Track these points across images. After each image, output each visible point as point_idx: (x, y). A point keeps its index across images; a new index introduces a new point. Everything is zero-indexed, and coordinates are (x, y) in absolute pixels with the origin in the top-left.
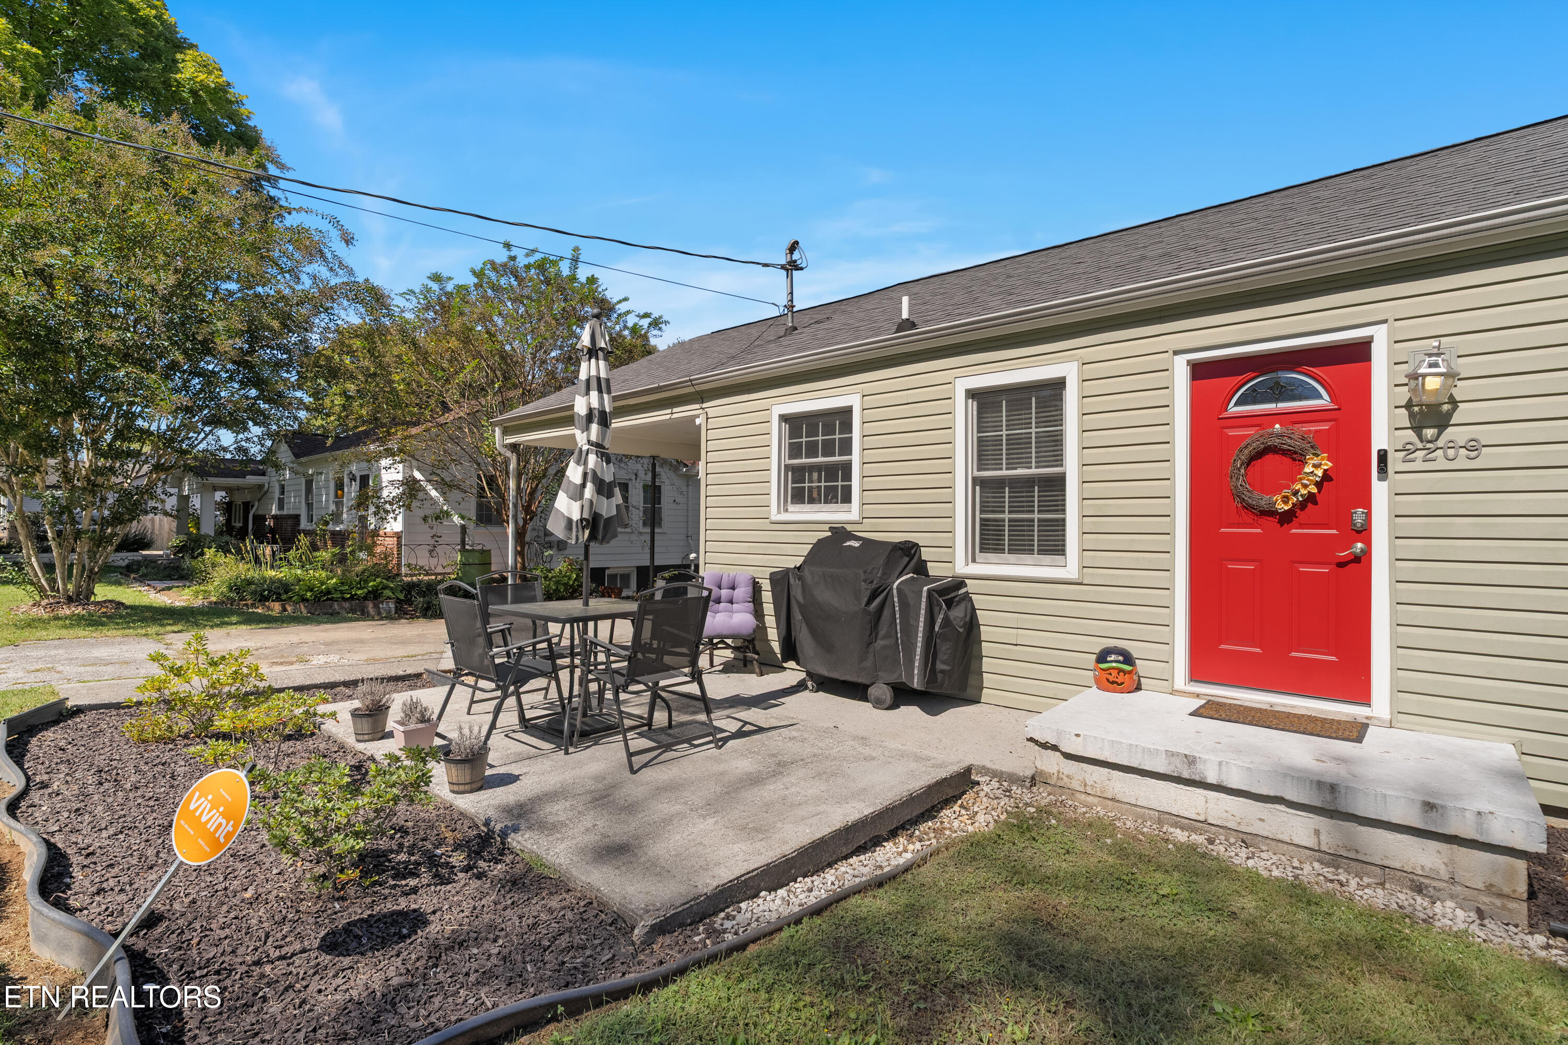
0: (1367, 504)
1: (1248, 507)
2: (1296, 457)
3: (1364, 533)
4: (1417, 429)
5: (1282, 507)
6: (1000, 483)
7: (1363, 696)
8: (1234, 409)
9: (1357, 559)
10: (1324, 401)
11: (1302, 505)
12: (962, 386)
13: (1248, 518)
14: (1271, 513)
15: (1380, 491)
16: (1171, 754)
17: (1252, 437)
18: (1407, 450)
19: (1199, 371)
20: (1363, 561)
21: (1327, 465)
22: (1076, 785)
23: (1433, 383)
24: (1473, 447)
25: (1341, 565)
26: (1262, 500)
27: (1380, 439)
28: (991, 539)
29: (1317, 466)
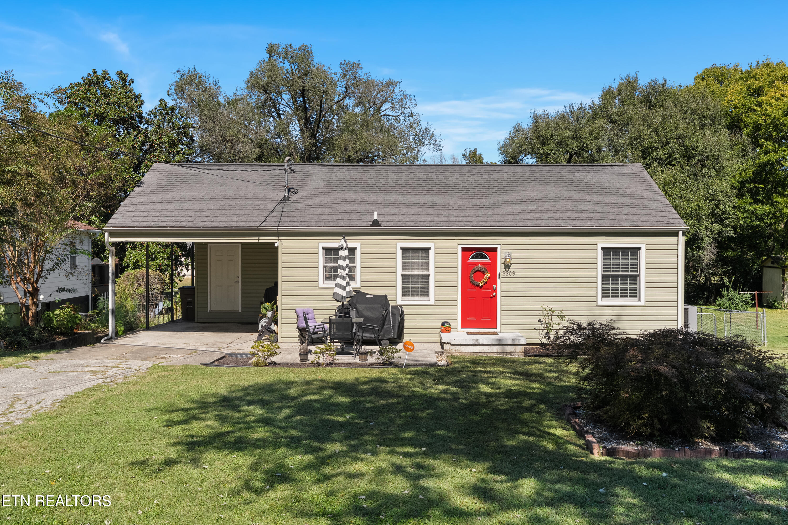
0: (496, 284)
1: (474, 285)
2: (484, 273)
3: (495, 291)
4: (505, 268)
5: (481, 285)
6: (409, 276)
7: (495, 327)
8: (470, 260)
9: (494, 296)
10: (488, 260)
11: (484, 284)
12: (399, 246)
13: (473, 287)
14: (478, 286)
15: (499, 281)
16: (473, 340)
17: (475, 268)
18: (503, 273)
19: (464, 250)
20: (495, 297)
21: (489, 275)
22: (453, 351)
23: (508, 260)
24: (514, 273)
25: (491, 298)
26: (477, 283)
27: (499, 271)
28: (406, 293)
29: (487, 275)
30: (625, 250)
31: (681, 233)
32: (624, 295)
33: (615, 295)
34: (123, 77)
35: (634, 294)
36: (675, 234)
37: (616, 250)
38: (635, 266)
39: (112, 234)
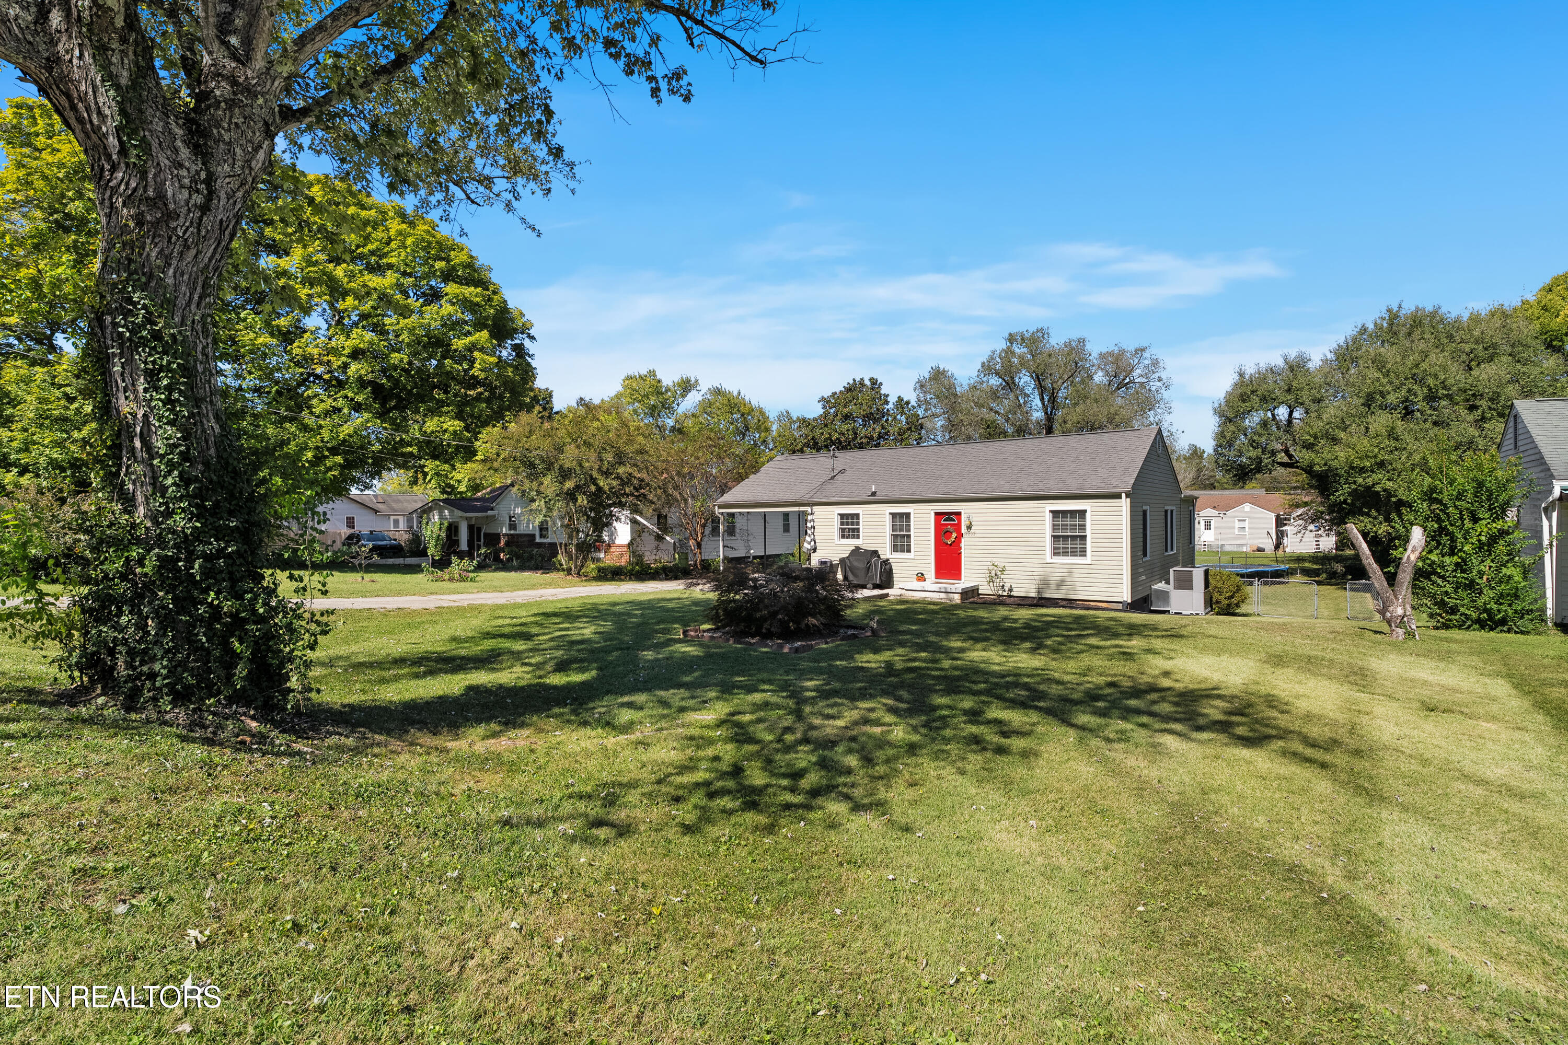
0: (961, 543)
1: (944, 543)
2: (951, 533)
4: (968, 530)
5: (949, 543)
6: (896, 536)
7: (960, 579)
8: (942, 522)
10: (955, 523)
11: (952, 543)
12: (888, 512)
13: (944, 545)
14: (947, 544)
15: (963, 540)
17: (944, 529)
18: (966, 533)
19: (937, 514)
21: (956, 535)
23: (970, 523)
24: (974, 533)
26: (946, 542)
27: (963, 532)
28: (895, 549)
29: (954, 535)
30: (1073, 513)
31: (1124, 495)
32: (1074, 554)
33: (1065, 554)
34: (874, 381)
35: (1083, 553)
36: (1118, 496)
37: (1064, 513)
38: (1083, 527)
39: (720, 507)
